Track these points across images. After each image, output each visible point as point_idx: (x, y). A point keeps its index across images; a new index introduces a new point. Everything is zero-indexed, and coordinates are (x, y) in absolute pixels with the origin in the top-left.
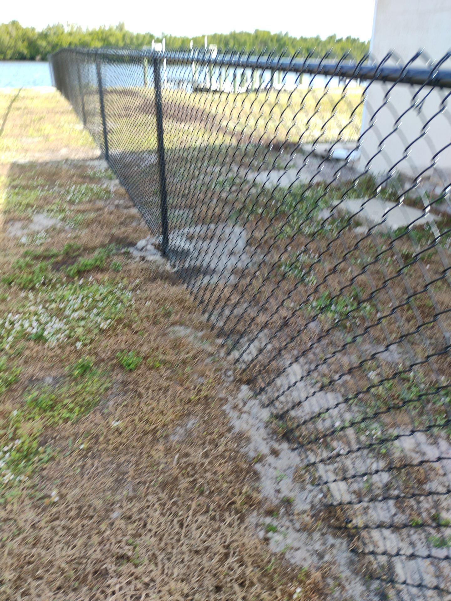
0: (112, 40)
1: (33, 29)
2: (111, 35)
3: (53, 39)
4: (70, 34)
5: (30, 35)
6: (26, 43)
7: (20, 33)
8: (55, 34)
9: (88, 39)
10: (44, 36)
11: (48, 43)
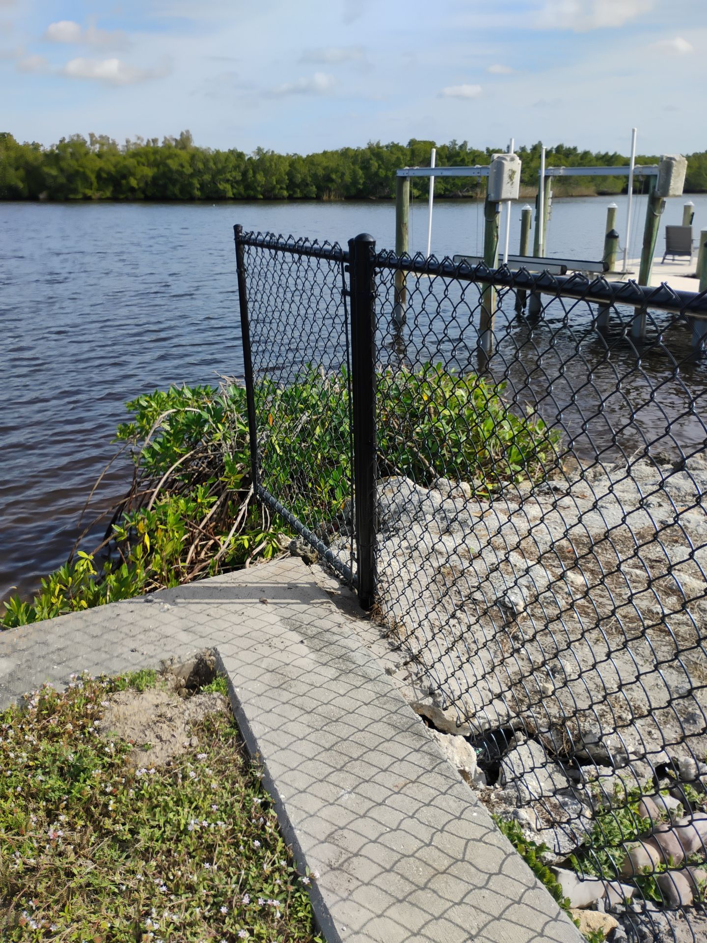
0: (173, 164)
1: (36, 147)
2: (170, 157)
3: (70, 164)
4: (99, 155)
5: (30, 158)
6: (21, 172)
7: (12, 154)
8: (72, 154)
9: (131, 162)
10: (53, 158)
11: (62, 170)
